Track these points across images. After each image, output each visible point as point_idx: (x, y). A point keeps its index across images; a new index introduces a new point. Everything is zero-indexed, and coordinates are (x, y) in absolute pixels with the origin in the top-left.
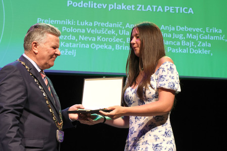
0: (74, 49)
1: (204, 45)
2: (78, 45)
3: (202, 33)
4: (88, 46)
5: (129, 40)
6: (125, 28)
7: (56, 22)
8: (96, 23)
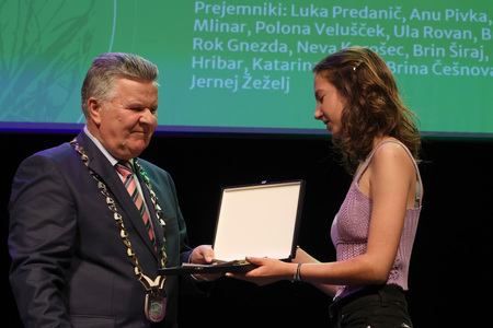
0: (285, 74)
2: (296, 66)
5: (418, 50)
6: (408, 22)
7: (241, 9)
8: (337, 10)
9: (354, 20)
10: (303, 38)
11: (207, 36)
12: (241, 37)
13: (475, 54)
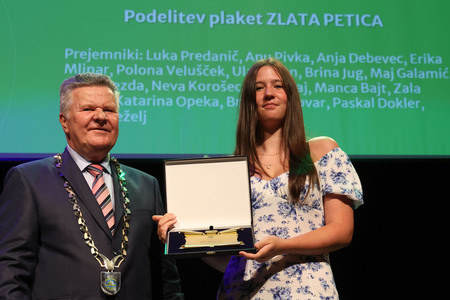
0: (143, 108)
1: (406, 90)
2: (151, 102)
3: (403, 65)
4: (170, 102)
7: (104, 55)
8: (185, 54)
9: (199, 63)
10: (157, 78)
13: (301, 89)
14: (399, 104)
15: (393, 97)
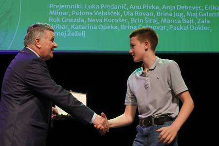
0: (84, 30)
1: (203, 22)
2: (87, 27)
3: (201, 11)
4: (96, 27)
5: (133, 20)
6: (129, 10)
7: (67, 6)
8: (102, 6)
9: (109, 10)
10: (90, 17)
11: (54, 17)
12: (67, 17)
13: (154, 21)
14: (200, 28)
15: (197, 25)
